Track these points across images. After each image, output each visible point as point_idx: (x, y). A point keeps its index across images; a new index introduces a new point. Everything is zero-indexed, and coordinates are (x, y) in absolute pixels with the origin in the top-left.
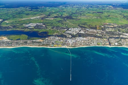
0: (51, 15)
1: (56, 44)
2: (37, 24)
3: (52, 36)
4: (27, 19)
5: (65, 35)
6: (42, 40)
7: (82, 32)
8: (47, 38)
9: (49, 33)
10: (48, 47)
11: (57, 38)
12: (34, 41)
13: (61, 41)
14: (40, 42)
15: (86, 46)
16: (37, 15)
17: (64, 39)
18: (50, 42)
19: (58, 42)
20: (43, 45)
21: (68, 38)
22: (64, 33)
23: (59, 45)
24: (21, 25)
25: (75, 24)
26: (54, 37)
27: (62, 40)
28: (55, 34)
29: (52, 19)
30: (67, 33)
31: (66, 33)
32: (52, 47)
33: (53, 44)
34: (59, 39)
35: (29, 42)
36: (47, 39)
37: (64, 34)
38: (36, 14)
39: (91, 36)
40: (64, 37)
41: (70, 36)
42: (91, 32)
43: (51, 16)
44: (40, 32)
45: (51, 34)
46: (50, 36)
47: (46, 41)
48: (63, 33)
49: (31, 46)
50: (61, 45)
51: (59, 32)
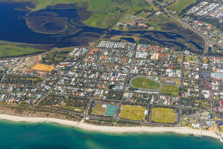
1: (143, 101)
3: (107, 38)
5: (189, 32)
6: (43, 61)
8: (75, 52)
9: (89, 14)
10: (83, 126)
11: (140, 55)
13: (170, 72)
17: (189, 60)
18: (97, 83)
19: (152, 84)
21: (210, 53)
22: (183, 14)
26: (122, 45)
27: (176, 66)
30: (204, 19)
31: (194, 17)
32: (109, 121)
33: (115, 97)
34: (155, 56)
36: (80, 59)
37: (186, 26)
40: (183, 48)
44: (38, 8)
45: (104, 26)
46: (97, 33)
47: (68, 69)
48: (178, 20)
50: (171, 114)
51: (154, 12)
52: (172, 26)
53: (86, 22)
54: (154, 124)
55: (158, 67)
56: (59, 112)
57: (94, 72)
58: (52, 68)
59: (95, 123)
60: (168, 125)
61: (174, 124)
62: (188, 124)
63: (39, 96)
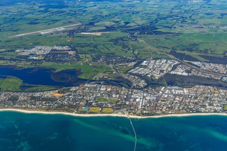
0: (95, 24)
1: (98, 106)
2: (55, 47)
3: (89, 83)
4: (29, 36)
5: (127, 80)
6: (59, 92)
7: (180, 72)
8: (73, 89)
9: (81, 73)
11: (102, 89)
12: (37, 95)
13: (114, 96)
14: (52, 100)
15: (188, 112)
16: (58, 23)
17: (124, 91)
18: (81, 100)
19: (105, 100)
20: (61, 107)
21: (134, 88)
22: (126, 73)
23: (105, 110)
24: (11, 51)
25: (161, 49)
26: (95, 86)
27: (117, 93)
28: (101, 75)
29: (99, 34)
30: (135, 75)
31: (131, 74)
32: (85, 112)
33: (89, 104)
34: (109, 90)
35: (22, 97)
36: (75, 91)
37: (126, 77)
38: (57, 21)
39: (207, 82)
40: (122, 86)
41: (142, 83)
42: (208, 71)
43: (98, 26)
44: (57, 71)
45: (88, 78)
46: (84, 81)
47: (69, 95)
48: (123, 75)
49: (25, 108)
50: (111, 110)
51: (112, 72)
52: (120, 77)
53: (79, 77)
54: (103, 113)
55: (109, 94)
56: (64, 110)
57: (81, 96)
58: (62, 95)
59: (79, 113)
60: (109, 113)
61: (111, 113)
62: (117, 113)
63: (56, 105)
